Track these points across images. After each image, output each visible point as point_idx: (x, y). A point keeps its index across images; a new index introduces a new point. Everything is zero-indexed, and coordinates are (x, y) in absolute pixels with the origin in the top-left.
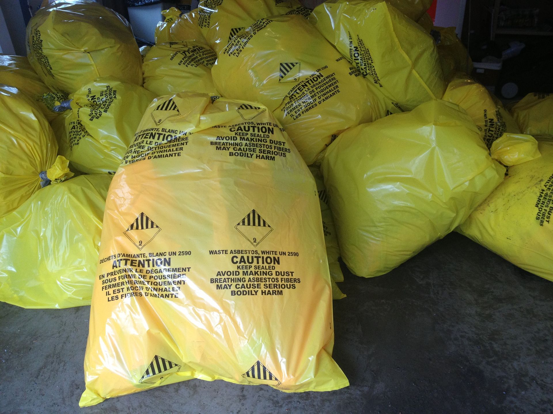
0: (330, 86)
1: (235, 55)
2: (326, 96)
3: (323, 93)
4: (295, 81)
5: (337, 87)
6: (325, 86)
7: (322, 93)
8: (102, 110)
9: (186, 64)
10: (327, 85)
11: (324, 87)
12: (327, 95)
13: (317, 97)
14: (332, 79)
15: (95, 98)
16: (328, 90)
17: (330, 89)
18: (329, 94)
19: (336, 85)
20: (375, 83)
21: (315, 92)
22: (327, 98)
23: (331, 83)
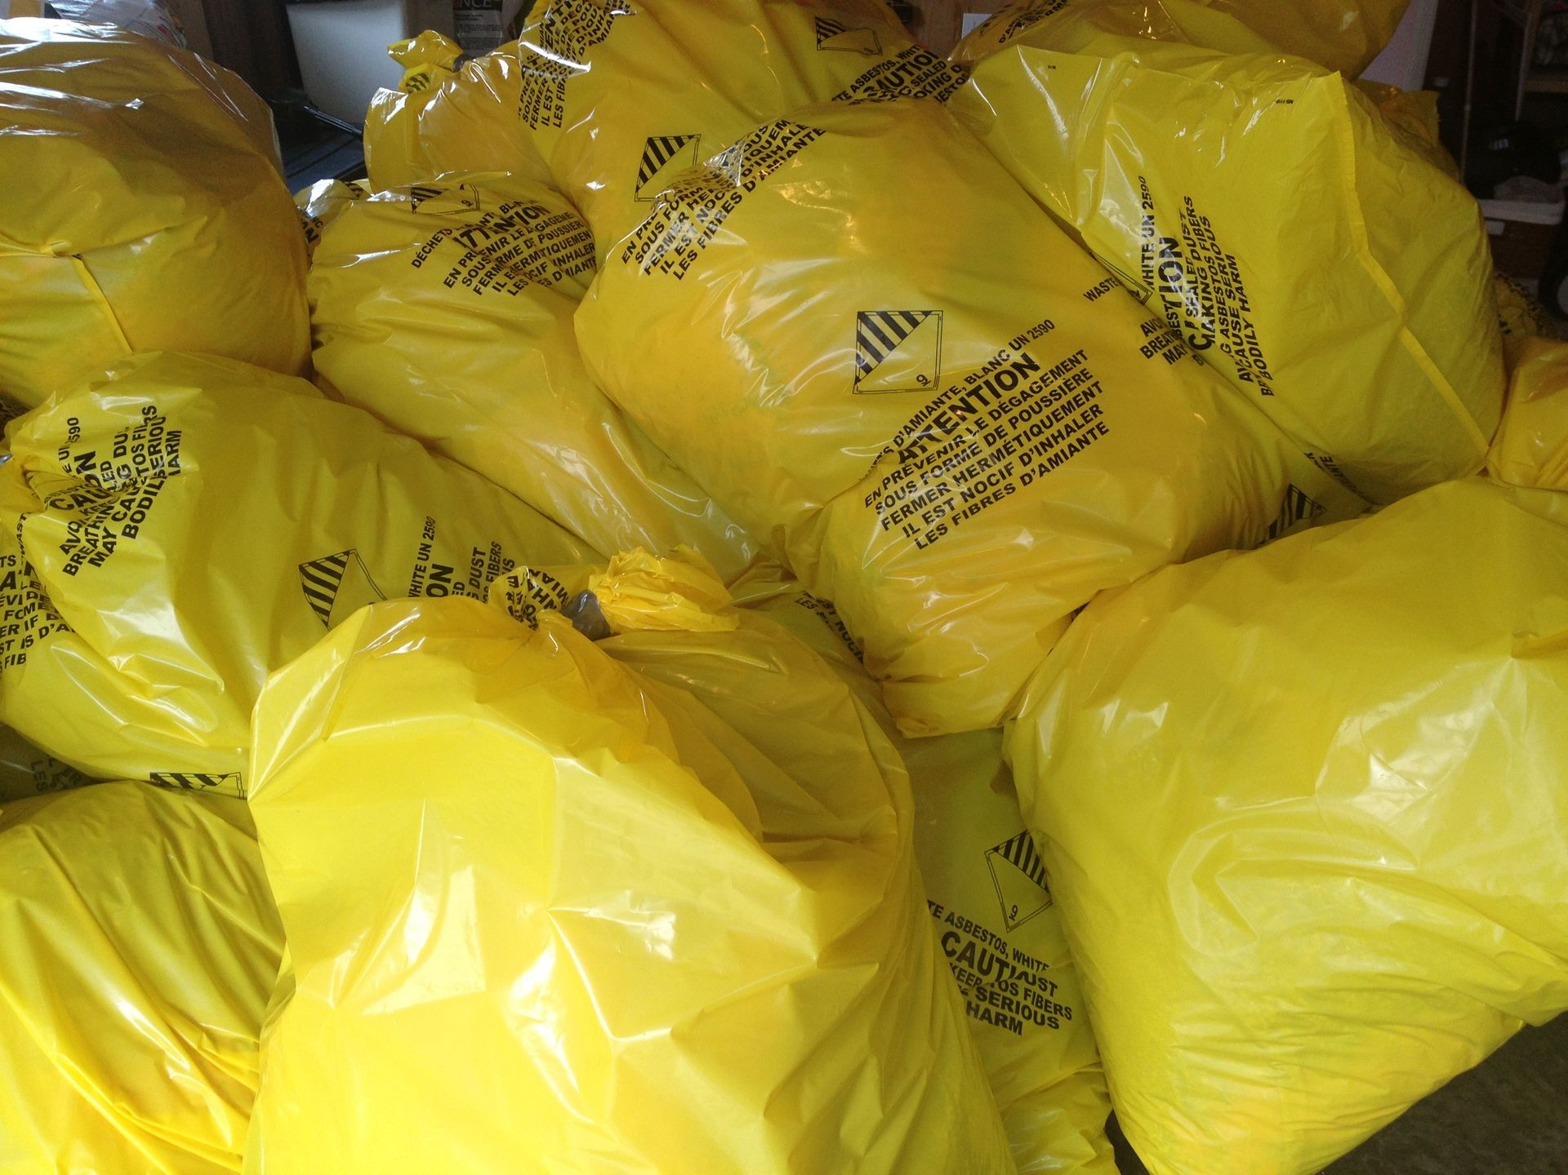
0: (1069, 408)
1: (671, 271)
2: (1051, 453)
3: (1042, 438)
4: (920, 385)
5: (1096, 410)
6: (1047, 411)
7: (1036, 441)
8: (116, 528)
9: (475, 282)
10: (1056, 405)
11: (1042, 416)
12: (1057, 449)
13: (1014, 458)
14: (1077, 379)
15: (93, 466)
16: (1059, 426)
17: (1068, 420)
18: (1063, 445)
19: (1093, 401)
20: (1241, 377)
21: (1008, 438)
22: (1055, 461)
23: (1070, 396)
